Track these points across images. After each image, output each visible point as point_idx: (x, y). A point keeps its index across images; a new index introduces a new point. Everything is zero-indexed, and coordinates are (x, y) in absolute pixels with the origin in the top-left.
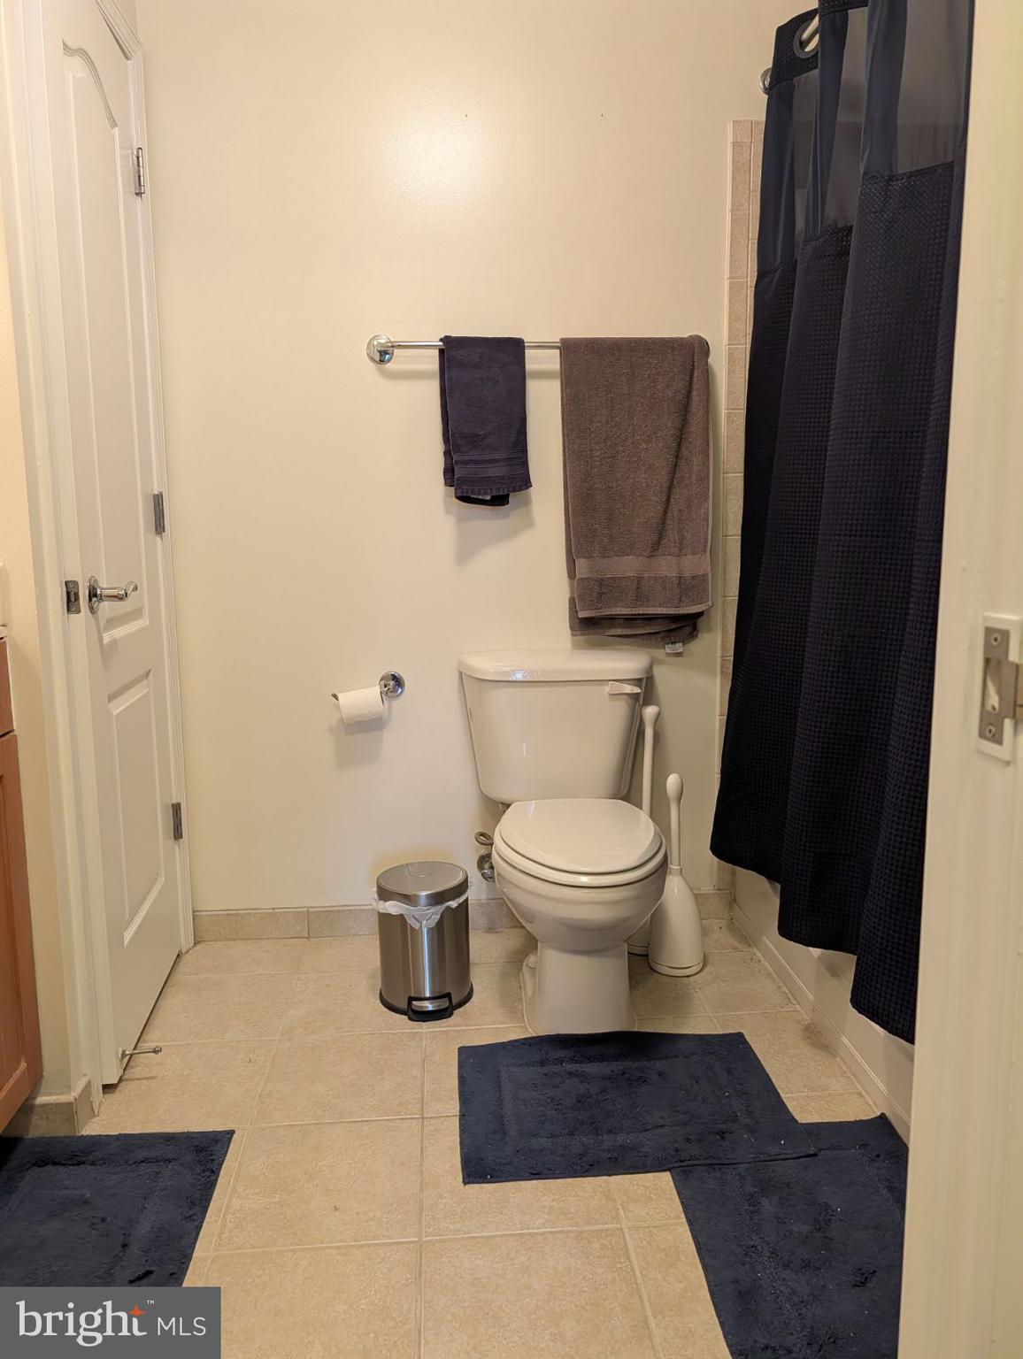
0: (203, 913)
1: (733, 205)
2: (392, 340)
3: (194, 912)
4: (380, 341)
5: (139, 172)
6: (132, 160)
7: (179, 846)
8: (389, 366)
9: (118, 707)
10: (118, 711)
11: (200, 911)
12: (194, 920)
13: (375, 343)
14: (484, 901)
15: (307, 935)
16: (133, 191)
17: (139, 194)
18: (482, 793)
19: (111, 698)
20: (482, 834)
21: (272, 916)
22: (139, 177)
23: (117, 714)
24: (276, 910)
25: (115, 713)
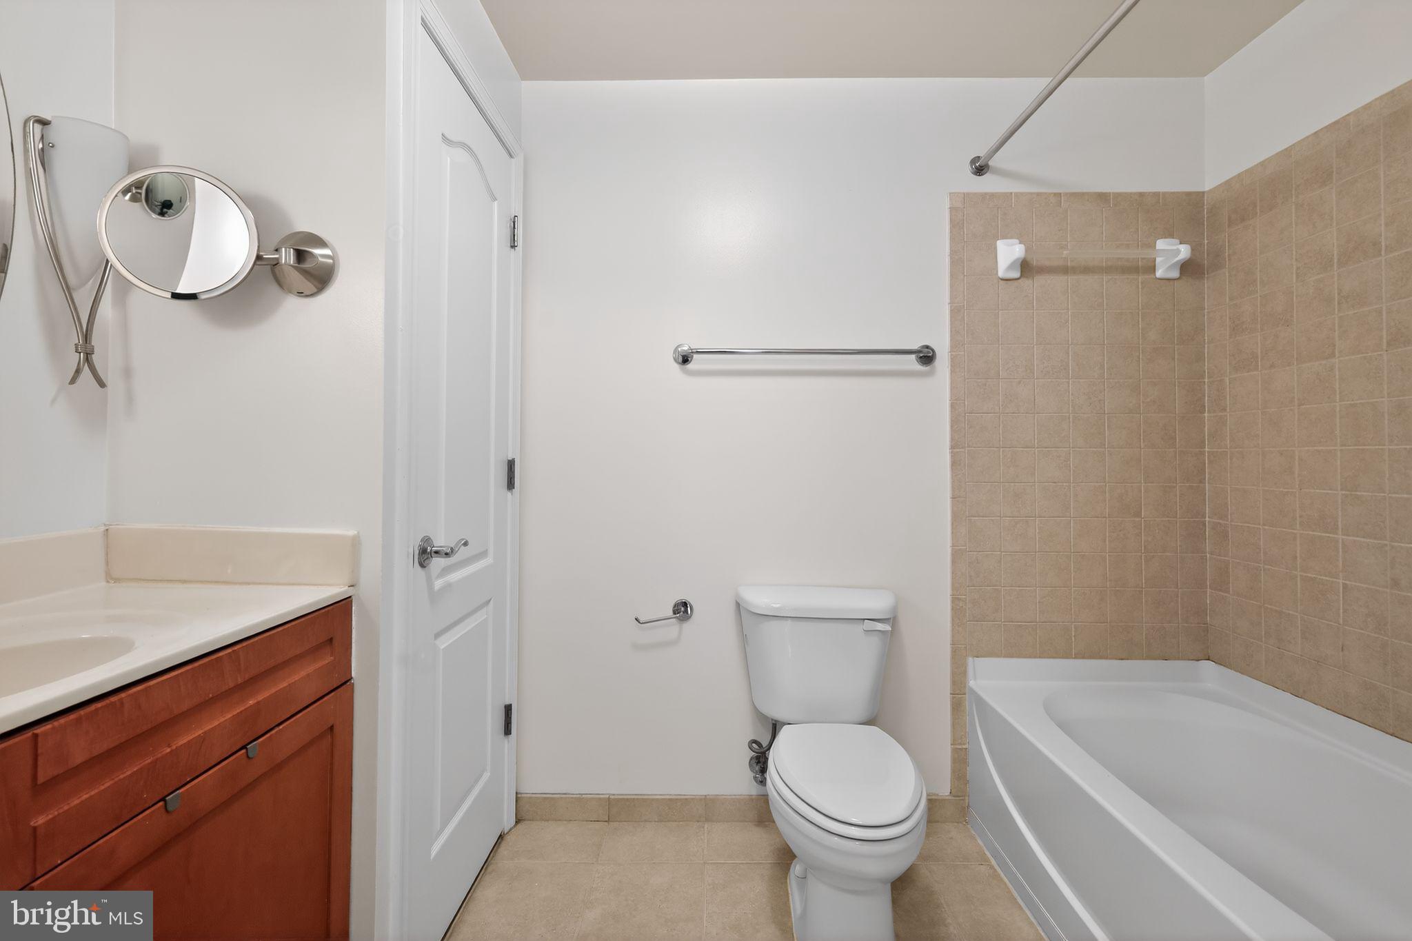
0: (525, 795)
1: (951, 250)
2: (692, 348)
3: (517, 793)
4: (684, 348)
5: (514, 231)
6: (509, 224)
7: (508, 742)
8: (690, 366)
9: (444, 642)
10: (445, 645)
11: (521, 794)
12: (516, 801)
13: (679, 349)
14: (754, 797)
15: (607, 819)
16: (509, 245)
17: (513, 247)
18: (755, 707)
19: (437, 636)
20: (755, 742)
21: (580, 801)
22: (514, 235)
23: (445, 648)
24: (583, 796)
25: (443, 647)
